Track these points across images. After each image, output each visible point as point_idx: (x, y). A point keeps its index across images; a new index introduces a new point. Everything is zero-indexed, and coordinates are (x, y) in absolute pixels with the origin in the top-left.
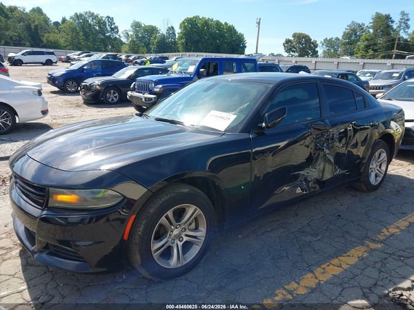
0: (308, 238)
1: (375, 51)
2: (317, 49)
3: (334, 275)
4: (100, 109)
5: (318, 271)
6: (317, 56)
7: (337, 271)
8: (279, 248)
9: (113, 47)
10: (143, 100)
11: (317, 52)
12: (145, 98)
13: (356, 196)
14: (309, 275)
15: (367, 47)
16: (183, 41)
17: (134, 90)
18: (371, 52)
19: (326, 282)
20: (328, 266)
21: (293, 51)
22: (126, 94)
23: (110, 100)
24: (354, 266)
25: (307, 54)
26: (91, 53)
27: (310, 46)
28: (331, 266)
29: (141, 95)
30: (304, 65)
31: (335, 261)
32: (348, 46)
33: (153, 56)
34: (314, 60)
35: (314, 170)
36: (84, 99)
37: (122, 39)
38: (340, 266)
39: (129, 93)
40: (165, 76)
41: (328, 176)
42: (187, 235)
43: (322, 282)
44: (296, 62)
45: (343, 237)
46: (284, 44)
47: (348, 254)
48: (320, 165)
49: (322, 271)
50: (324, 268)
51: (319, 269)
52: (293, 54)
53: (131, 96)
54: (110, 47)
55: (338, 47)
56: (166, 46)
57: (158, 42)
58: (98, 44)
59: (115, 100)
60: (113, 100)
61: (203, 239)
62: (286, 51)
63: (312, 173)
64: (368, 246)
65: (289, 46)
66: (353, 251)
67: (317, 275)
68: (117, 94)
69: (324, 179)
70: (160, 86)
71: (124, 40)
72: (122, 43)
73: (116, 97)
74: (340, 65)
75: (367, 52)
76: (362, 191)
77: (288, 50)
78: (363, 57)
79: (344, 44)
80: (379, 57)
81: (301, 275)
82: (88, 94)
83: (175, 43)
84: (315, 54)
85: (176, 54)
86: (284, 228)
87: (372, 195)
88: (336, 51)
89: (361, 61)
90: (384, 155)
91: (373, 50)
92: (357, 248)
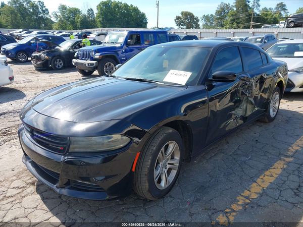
0: (243, 159)
1: (238, 23)
2: (198, 23)
3: (271, 183)
4: (51, 74)
5: (259, 181)
6: (199, 28)
7: (272, 180)
8: (226, 167)
9: (46, 25)
10: (87, 65)
11: (199, 25)
12: (88, 64)
13: (261, 126)
14: (255, 184)
15: (233, 20)
16: (101, 19)
17: (77, 58)
18: (235, 24)
19: (267, 188)
20: (264, 176)
21: (182, 25)
22: (72, 62)
23: (57, 67)
24: (281, 175)
25: (192, 27)
26: (30, 30)
27: (193, 21)
28: (266, 177)
29: (85, 61)
30: (193, 34)
31: (267, 173)
32: (219, 21)
33: (79, 32)
34: (199, 31)
35: (240, 109)
36: (35, 67)
37: (52, 19)
38: (272, 176)
39: (74, 60)
40: (101, 46)
41: (249, 113)
42: (169, 164)
43: (264, 188)
44: (187, 33)
45: (265, 155)
46: (175, 20)
47: (274, 167)
48: (244, 105)
49: (262, 180)
50: (262, 179)
51: (259, 180)
52: (182, 27)
53: (76, 63)
54: (43, 25)
55: (213, 21)
56: (87, 23)
57: (81, 20)
58: (33, 23)
59: (61, 66)
60: (59, 66)
61: (178, 165)
62: (177, 25)
63: (239, 112)
64: (284, 160)
65: (179, 21)
66: (276, 165)
67: (260, 184)
68: (61, 62)
69: (246, 116)
70: (99, 54)
71: (53, 19)
72: (53, 22)
73: (61, 64)
74: (218, 34)
75: (232, 24)
76: (265, 122)
77: (179, 24)
78: (230, 28)
79: (217, 19)
80: (241, 27)
81: (249, 185)
82: (39, 63)
83: (94, 21)
84: (197, 27)
85: (97, 29)
86: (223, 153)
87: (272, 124)
88: (211, 24)
89: (232, 31)
90: (278, 96)
91: (236, 22)
92: (277, 162)
